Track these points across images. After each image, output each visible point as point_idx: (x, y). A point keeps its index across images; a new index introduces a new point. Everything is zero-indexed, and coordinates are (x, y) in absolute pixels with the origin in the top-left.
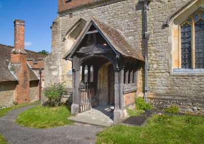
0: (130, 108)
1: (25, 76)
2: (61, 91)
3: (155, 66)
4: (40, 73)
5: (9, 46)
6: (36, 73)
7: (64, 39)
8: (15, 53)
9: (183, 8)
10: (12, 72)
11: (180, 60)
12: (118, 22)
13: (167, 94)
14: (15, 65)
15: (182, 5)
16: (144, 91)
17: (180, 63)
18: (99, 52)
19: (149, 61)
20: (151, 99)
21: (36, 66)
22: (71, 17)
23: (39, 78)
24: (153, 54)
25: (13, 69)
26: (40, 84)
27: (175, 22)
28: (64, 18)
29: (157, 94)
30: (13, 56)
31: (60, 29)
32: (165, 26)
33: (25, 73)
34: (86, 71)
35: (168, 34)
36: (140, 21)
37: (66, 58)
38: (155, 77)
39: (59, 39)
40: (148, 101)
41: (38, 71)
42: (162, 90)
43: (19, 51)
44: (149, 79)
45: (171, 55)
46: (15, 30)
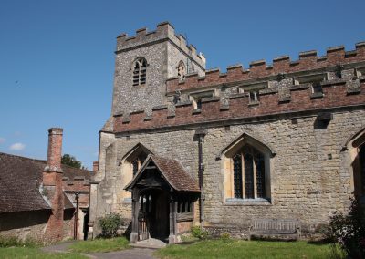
0: (185, 235)
1: (59, 203)
2: (117, 220)
3: (210, 196)
4: (77, 198)
5: (36, 161)
6: (71, 198)
7: (120, 164)
8: (49, 172)
9: (233, 143)
10: (45, 198)
11: (233, 190)
12: (177, 150)
13: (221, 223)
14: (49, 188)
15: (231, 141)
16: (201, 221)
17: (233, 193)
18: (157, 185)
19: (205, 191)
20: (207, 227)
21: (71, 189)
22: (128, 139)
23: (75, 205)
24: (208, 185)
25: (46, 193)
26: (76, 214)
27: (227, 155)
28: (120, 139)
29: (212, 223)
30: (46, 175)
31: (116, 152)
32: (218, 159)
33: (60, 198)
34: (145, 200)
35: (221, 167)
36: (197, 152)
37: (127, 189)
38: (210, 207)
39: (114, 163)
40: (203, 230)
41: (74, 195)
42: (216, 219)
43: (55, 169)
44: (205, 209)
45: (223, 187)
46: (50, 141)
